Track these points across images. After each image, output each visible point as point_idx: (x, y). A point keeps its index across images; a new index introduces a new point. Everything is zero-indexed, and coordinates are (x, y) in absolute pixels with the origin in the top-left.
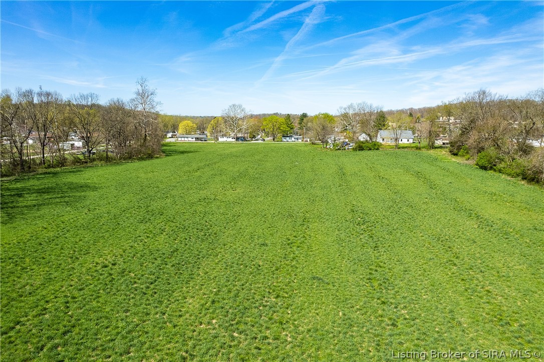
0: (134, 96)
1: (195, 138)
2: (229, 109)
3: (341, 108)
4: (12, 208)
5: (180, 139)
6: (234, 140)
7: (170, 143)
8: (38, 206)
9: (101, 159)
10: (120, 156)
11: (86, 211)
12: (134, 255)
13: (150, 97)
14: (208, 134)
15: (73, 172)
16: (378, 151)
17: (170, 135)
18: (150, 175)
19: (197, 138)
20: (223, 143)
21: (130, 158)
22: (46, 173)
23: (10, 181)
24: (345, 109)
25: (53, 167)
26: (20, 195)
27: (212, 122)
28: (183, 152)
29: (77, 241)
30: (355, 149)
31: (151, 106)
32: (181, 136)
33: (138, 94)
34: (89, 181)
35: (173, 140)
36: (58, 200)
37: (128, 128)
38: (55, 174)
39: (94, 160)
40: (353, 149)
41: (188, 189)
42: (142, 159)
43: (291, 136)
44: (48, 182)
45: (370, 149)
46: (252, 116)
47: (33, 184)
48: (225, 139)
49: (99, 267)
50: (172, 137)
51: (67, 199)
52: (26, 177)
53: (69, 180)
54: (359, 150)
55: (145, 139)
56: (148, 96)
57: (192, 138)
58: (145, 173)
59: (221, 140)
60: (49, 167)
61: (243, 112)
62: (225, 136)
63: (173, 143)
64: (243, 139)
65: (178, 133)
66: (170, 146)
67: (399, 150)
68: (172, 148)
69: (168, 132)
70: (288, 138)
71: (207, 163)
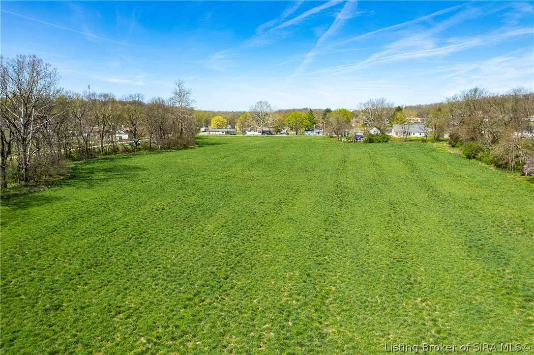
0: (173, 95)
2: (256, 106)
3: (361, 104)
4: (90, 180)
5: (211, 133)
6: (260, 134)
7: (203, 136)
8: (107, 179)
9: (145, 148)
10: (161, 147)
11: (141, 182)
12: (176, 206)
13: (186, 96)
14: (238, 129)
15: (125, 158)
16: (386, 143)
17: (203, 129)
18: (185, 161)
19: (227, 132)
20: (250, 136)
21: (169, 148)
22: (105, 159)
23: (81, 164)
24: (364, 105)
25: (108, 154)
26: (92, 173)
27: (241, 117)
28: (213, 144)
29: (138, 198)
30: (365, 142)
31: (186, 104)
32: (213, 130)
33: (176, 93)
34: (139, 164)
35: (206, 134)
36: (118, 176)
37: (167, 123)
38: (112, 159)
39: (140, 149)
40: (364, 141)
41: (215, 170)
42: (178, 149)
43: (313, 130)
44: (108, 164)
45: (380, 142)
47: (99, 166)
48: (252, 133)
49: (154, 210)
50: (205, 131)
51: (125, 175)
52: (91, 162)
53: (124, 164)
54: (370, 142)
55: (181, 133)
56: (184, 95)
57: (222, 132)
58: (181, 159)
59: (248, 133)
60: (106, 154)
61: (269, 108)
62: (253, 130)
63: (206, 136)
64: (268, 132)
65: (210, 128)
66: (203, 139)
67: (407, 142)
68: (204, 140)
69: (201, 127)
70: (309, 132)
71: (233, 152)
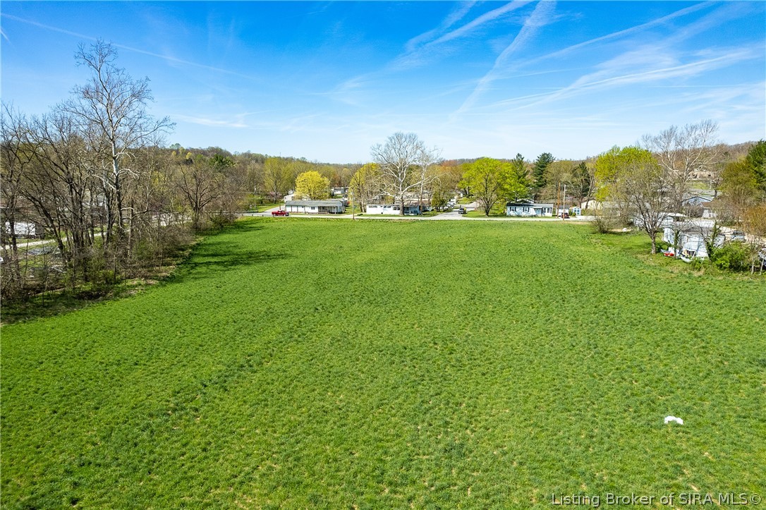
1: (319, 208)
2: (387, 145)
6: (398, 212)
19: (323, 208)
27: (357, 173)
43: (529, 205)
46: (442, 163)
48: (379, 210)
57: (313, 208)
59: (370, 211)
62: (381, 203)
64: (417, 209)
70: (519, 210)
